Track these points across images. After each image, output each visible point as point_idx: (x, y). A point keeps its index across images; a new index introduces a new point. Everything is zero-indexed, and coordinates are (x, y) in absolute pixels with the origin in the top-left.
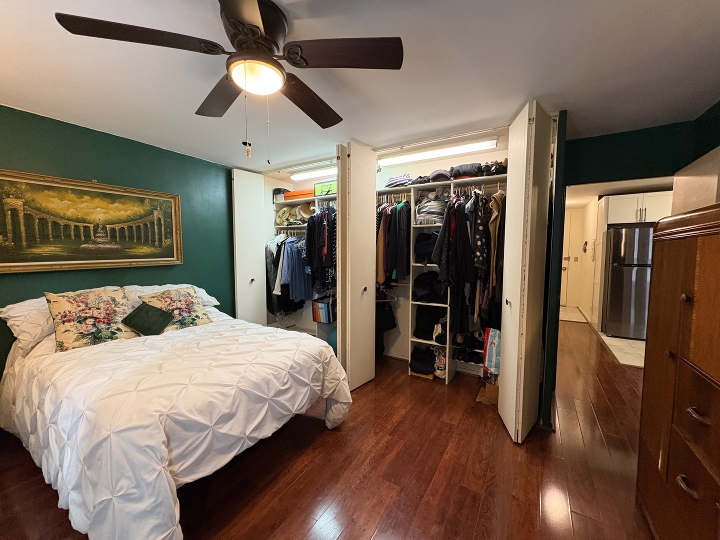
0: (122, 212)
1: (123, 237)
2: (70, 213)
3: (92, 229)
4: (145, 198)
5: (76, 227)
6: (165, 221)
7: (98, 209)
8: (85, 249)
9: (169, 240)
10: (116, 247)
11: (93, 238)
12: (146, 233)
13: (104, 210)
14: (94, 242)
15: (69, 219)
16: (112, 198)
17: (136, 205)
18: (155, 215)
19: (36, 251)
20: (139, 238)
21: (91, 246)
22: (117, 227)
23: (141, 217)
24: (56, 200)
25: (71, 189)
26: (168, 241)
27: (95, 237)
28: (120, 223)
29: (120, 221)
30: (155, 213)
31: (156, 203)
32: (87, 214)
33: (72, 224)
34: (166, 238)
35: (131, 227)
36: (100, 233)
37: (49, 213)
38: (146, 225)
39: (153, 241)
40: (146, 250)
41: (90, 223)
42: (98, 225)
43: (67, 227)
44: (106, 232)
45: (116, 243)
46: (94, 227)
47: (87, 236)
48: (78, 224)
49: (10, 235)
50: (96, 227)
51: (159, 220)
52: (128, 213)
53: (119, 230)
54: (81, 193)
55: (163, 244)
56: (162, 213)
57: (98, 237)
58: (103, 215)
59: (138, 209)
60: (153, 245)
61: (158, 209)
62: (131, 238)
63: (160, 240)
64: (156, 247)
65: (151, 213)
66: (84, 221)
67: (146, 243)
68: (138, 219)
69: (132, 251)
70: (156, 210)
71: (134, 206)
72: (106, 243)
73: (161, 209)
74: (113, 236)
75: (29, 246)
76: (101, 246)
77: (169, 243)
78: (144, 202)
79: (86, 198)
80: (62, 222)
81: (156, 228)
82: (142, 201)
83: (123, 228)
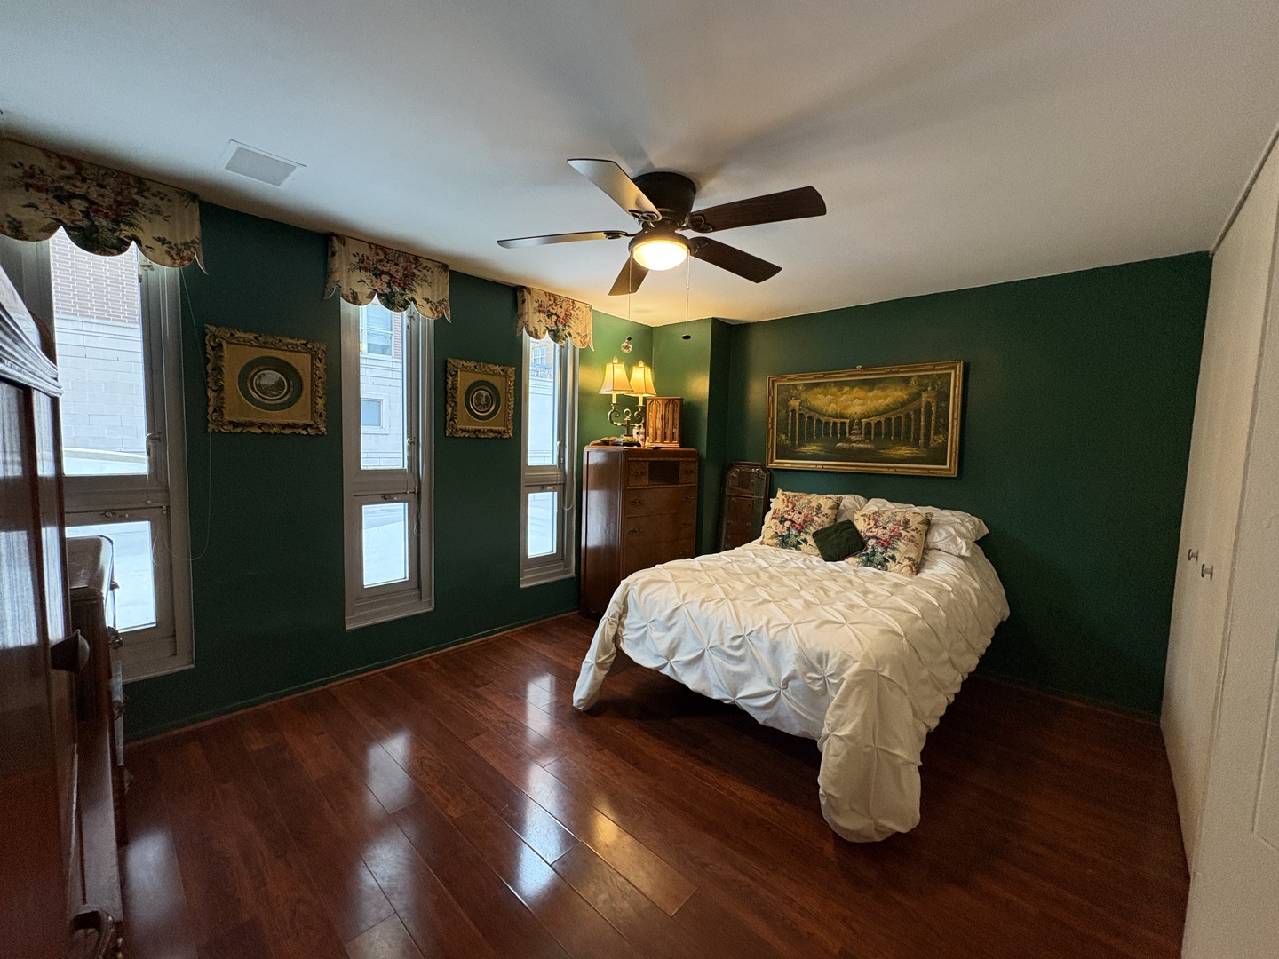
0: (880, 401)
1: (878, 433)
2: (831, 409)
3: (848, 425)
4: (912, 377)
5: (835, 423)
6: (938, 407)
7: (856, 400)
8: (839, 447)
9: (941, 437)
10: (869, 446)
11: (848, 435)
12: (908, 427)
13: (861, 401)
14: (849, 441)
15: (829, 416)
16: (870, 385)
17: (898, 388)
18: (923, 399)
19: (804, 449)
20: (898, 434)
21: (845, 445)
22: (873, 420)
23: (903, 404)
24: (821, 397)
25: (834, 382)
26: (940, 439)
27: (850, 434)
28: (876, 416)
29: (878, 413)
30: (924, 395)
31: (926, 381)
32: (845, 408)
33: (832, 420)
34: (936, 434)
35: (890, 419)
36: (855, 429)
37: (815, 411)
38: (908, 416)
39: (917, 439)
40: (904, 451)
41: (847, 418)
42: (854, 420)
43: (827, 423)
44: (861, 428)
45: (870, 442)
46: (850, 422)
47: (843, 433)
48: (836, 420)
49: (789, 434)
50: (852, 422)
51: (929, 405)
52: (887, 401)
53: (875, 424)
54: (840, 385)
55: (931, 441)
56: (935, 394)
57: (853, 434)
58: (860, 407)
59: (900, 394)
60: (916, 445)
61: (929, 389)
62: (888, 434)
63: (927, 437)
64: (920, 447)
65: (919, 396)
66: (841, 416)
67: (906, 442)
68: (899, 408)
69: (887, 451)
70: (924, 391)
71: (896, 390)
72: (860, 442)
73: (933, 388)
74: (868, 433)
75: (800, 445)
76: (854, 445)
77: (940, 441)
78: (909, 382)
79: (846, 389)
80: (824, 419)
81: (922, 420)
82: (906, 380)
83: (880, 422)
